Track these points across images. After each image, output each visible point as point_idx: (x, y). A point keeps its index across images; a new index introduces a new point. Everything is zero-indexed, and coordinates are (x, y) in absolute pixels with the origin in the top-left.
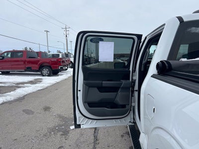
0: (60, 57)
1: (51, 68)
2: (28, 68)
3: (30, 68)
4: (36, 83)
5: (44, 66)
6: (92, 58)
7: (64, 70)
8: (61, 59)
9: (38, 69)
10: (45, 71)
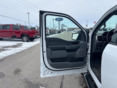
0: (36, 29)
1: (29, 36)
2: (13, 36)
3: (15, 36)
4: (17, 47)
5: (24, 35)
6: (56, 30)
7: (37, 38)
8: (36, 30)
9: (20, 37)
10: (25, 38)
